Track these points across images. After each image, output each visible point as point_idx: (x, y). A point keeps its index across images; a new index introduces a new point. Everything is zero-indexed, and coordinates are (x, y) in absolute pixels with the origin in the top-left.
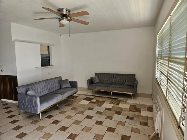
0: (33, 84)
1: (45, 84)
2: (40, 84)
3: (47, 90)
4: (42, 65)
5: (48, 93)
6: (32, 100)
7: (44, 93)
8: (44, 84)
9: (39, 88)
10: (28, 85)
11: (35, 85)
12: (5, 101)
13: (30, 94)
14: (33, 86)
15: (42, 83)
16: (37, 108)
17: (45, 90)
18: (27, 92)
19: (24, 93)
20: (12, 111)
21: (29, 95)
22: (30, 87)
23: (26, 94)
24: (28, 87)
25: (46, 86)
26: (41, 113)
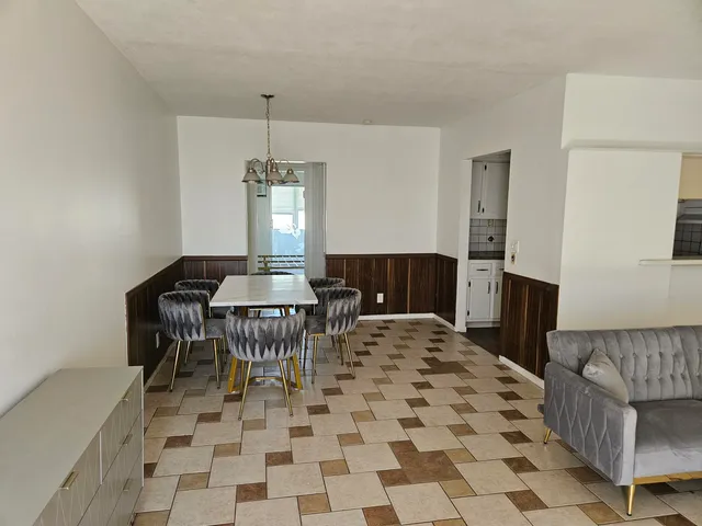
0: (617, 333)
1: (680, 346)
2: (654, 342)
3: (684, 377)
4: (679, 252)
5: (690, 394)
6: (598, 412)
7: (668, 393)
8: (671, 345)
9: (644, 360)
10: (591, 335)
11: (626, 343)
12: (508, 368)
13: (595, 378)
14: (614, 343)
15: (665, 338)
16: (618, 457)
17: (672, 377)
18: (582, 364)
19: (574, 363)
20: (523, 417)
21: (588, 381)
22: (600, 343)
23: (579, 372)
24: (592, 341)
25: (683, 360)
26: (637, 487)
